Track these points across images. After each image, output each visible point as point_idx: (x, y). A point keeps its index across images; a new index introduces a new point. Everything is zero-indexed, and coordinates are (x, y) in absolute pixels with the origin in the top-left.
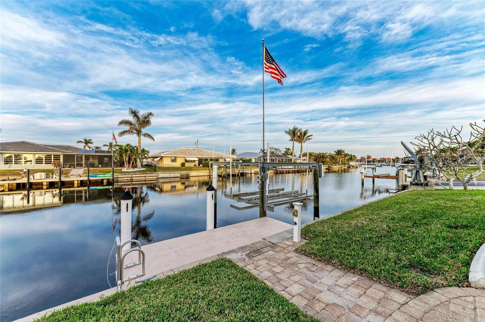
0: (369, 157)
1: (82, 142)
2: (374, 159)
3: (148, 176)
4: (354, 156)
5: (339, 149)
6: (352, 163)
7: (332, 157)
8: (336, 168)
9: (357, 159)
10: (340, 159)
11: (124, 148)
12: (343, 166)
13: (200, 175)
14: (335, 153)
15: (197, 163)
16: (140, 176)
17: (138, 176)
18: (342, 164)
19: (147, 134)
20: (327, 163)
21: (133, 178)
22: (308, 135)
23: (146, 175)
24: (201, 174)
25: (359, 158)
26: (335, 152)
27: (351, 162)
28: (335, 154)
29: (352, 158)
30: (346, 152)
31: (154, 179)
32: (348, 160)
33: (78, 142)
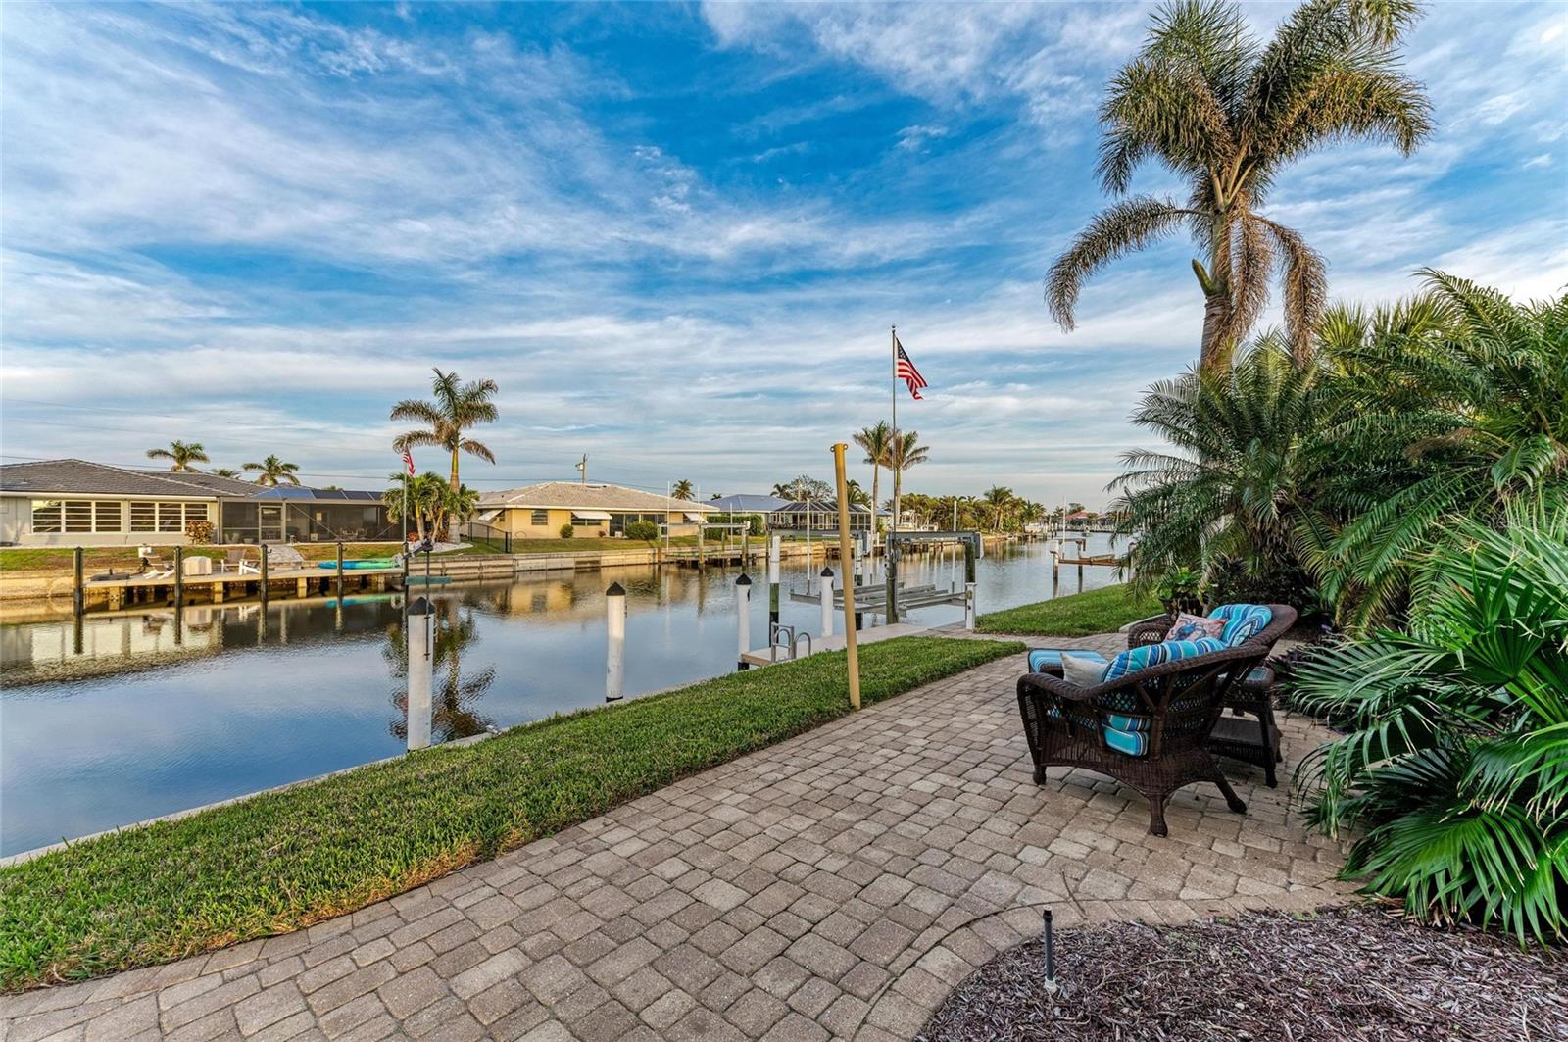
0: (1077, 509)
1: (166, 454)
2: (1091, 516)
3: (489, 566)
4: (1038, 506)
5: (998, 487)
6: (1032, 527)
7: (980, 511)
8: (990, 541)
9: (1046, 514)
10: (999, 514)
11: (417, 484)
12: (1008, 534)
13: (628, 562)
14: (987, 499)
15: (606, 527)
16: (467, 564)
17: (461, 564)
18: (1005, 530)
19: (475, 444)
20: (966, 526)
21: (448, 572)
22: (915, 446)
23: (483, 563)
24: (632, 559)
25: (1050, 511)
26: (986, 494)
27: (1031, 525)
28: (986, 502)
29: (1030, 513)
30: (1016, 496)
31: (504, 575)
32: (1022, 517)
33: (153, 454)
